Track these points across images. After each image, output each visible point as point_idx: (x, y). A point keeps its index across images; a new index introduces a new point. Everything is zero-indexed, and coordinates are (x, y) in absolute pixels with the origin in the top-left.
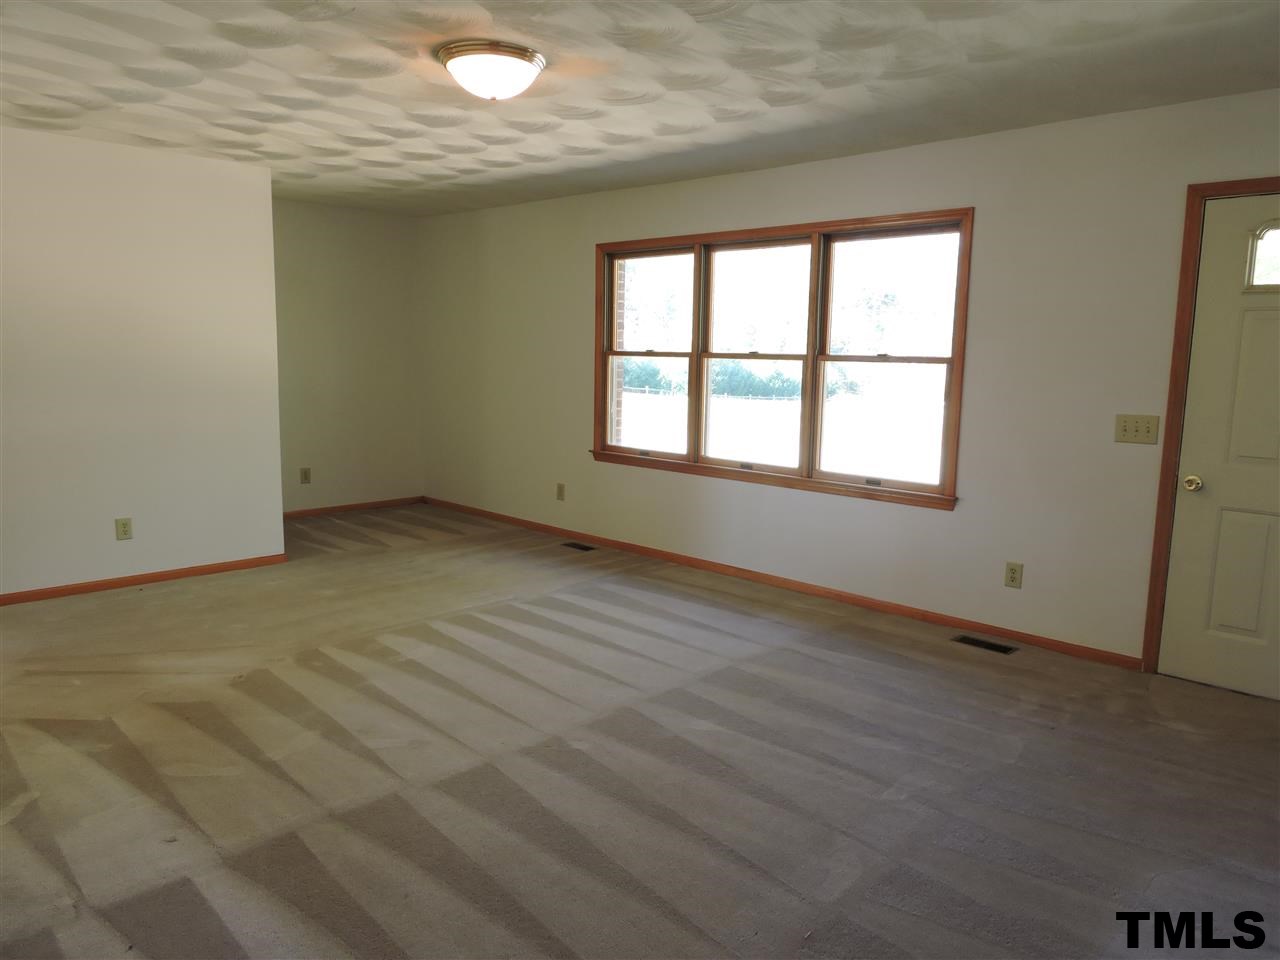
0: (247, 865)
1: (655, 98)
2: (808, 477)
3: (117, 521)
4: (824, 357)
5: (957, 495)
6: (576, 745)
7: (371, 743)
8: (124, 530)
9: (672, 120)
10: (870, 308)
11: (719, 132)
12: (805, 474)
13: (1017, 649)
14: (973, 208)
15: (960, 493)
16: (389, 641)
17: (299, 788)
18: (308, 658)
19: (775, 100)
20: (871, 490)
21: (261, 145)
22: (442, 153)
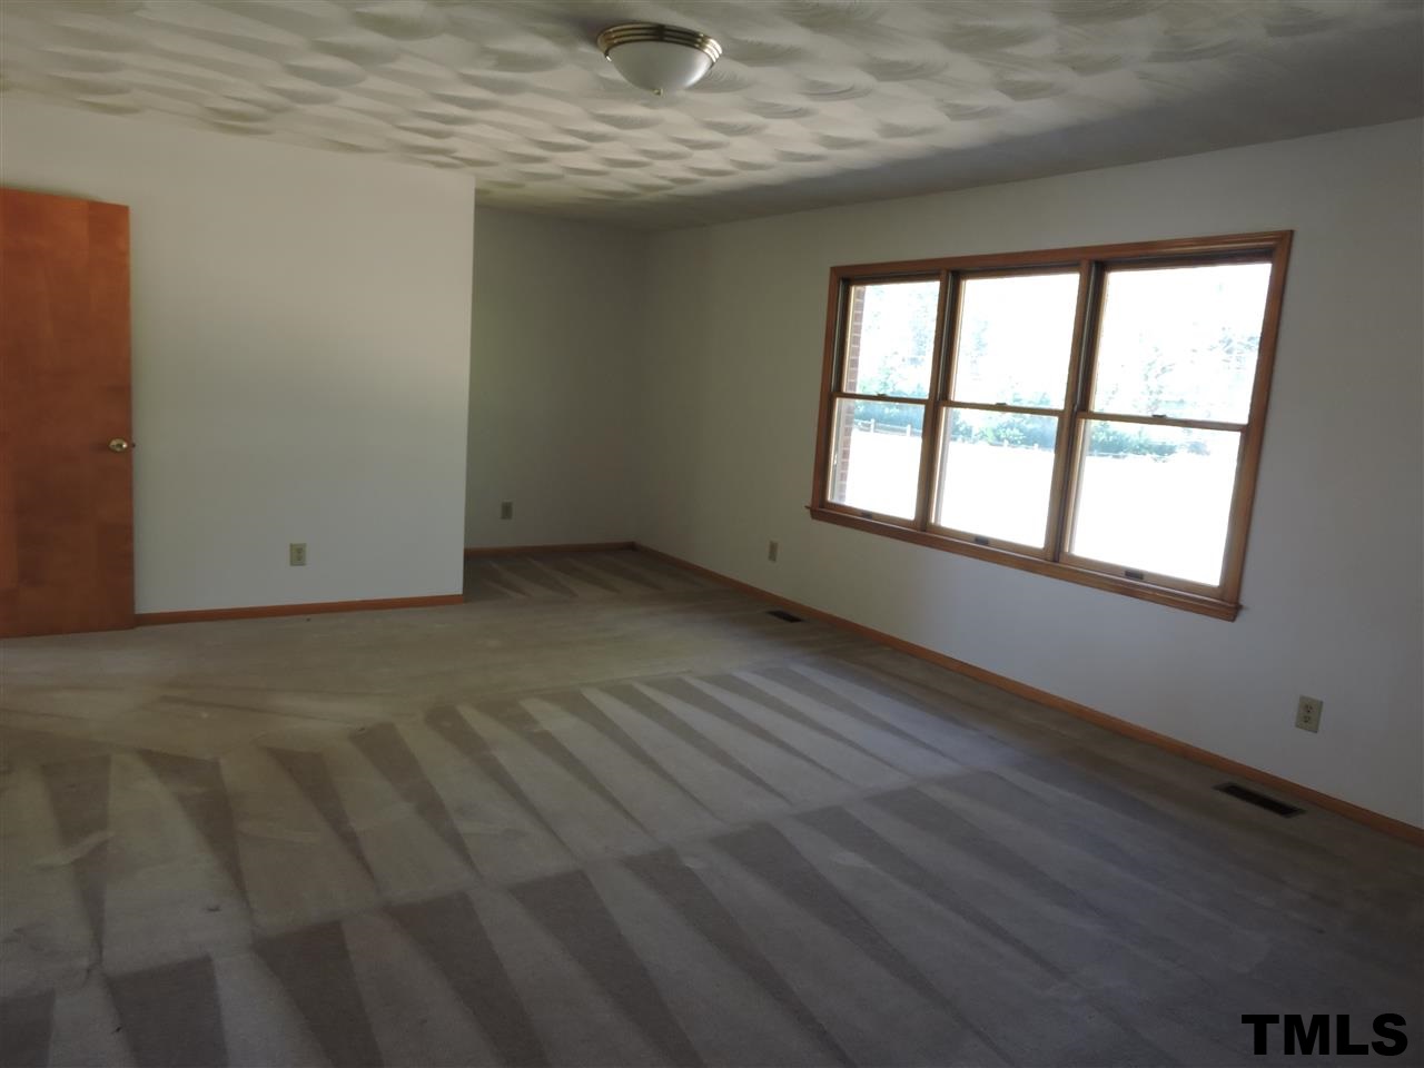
0: (275, 954)
1: (866, 92)
2: (1054, 560)
3: (292, 546)
4: (1085, 413)
5: (1241, 603)
6: (690, 863)
7: (465, 827)
8: (298, 555)
9: (900, 118)
10: (1229, 352)
11: (957, 134)
12: (1050, 556)
13: (1301, 812)
14: (1292, 232)
15: (1245, 600)
16: (532, 706)
17: (367, 868)
18: (442, 718)
19: (1019, 92)
20: (1130, 584)
21: (454, 151)
22: (644, 159)
